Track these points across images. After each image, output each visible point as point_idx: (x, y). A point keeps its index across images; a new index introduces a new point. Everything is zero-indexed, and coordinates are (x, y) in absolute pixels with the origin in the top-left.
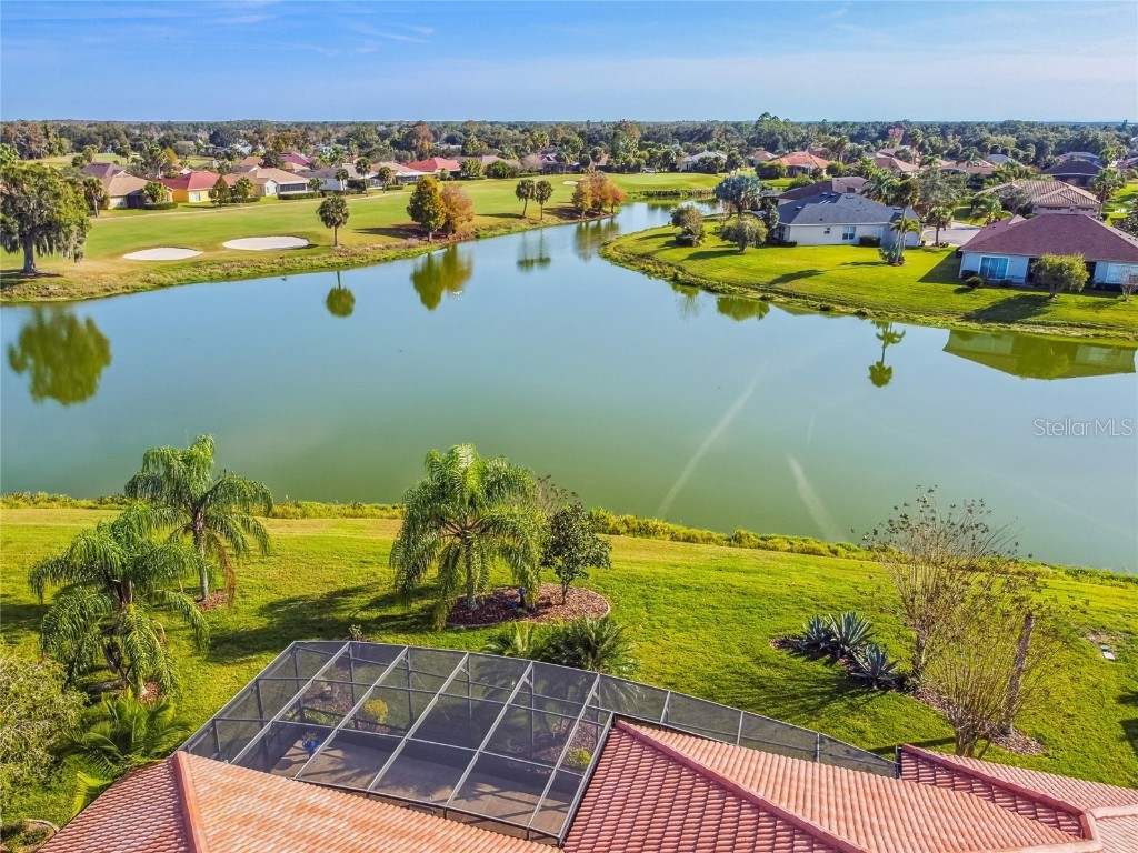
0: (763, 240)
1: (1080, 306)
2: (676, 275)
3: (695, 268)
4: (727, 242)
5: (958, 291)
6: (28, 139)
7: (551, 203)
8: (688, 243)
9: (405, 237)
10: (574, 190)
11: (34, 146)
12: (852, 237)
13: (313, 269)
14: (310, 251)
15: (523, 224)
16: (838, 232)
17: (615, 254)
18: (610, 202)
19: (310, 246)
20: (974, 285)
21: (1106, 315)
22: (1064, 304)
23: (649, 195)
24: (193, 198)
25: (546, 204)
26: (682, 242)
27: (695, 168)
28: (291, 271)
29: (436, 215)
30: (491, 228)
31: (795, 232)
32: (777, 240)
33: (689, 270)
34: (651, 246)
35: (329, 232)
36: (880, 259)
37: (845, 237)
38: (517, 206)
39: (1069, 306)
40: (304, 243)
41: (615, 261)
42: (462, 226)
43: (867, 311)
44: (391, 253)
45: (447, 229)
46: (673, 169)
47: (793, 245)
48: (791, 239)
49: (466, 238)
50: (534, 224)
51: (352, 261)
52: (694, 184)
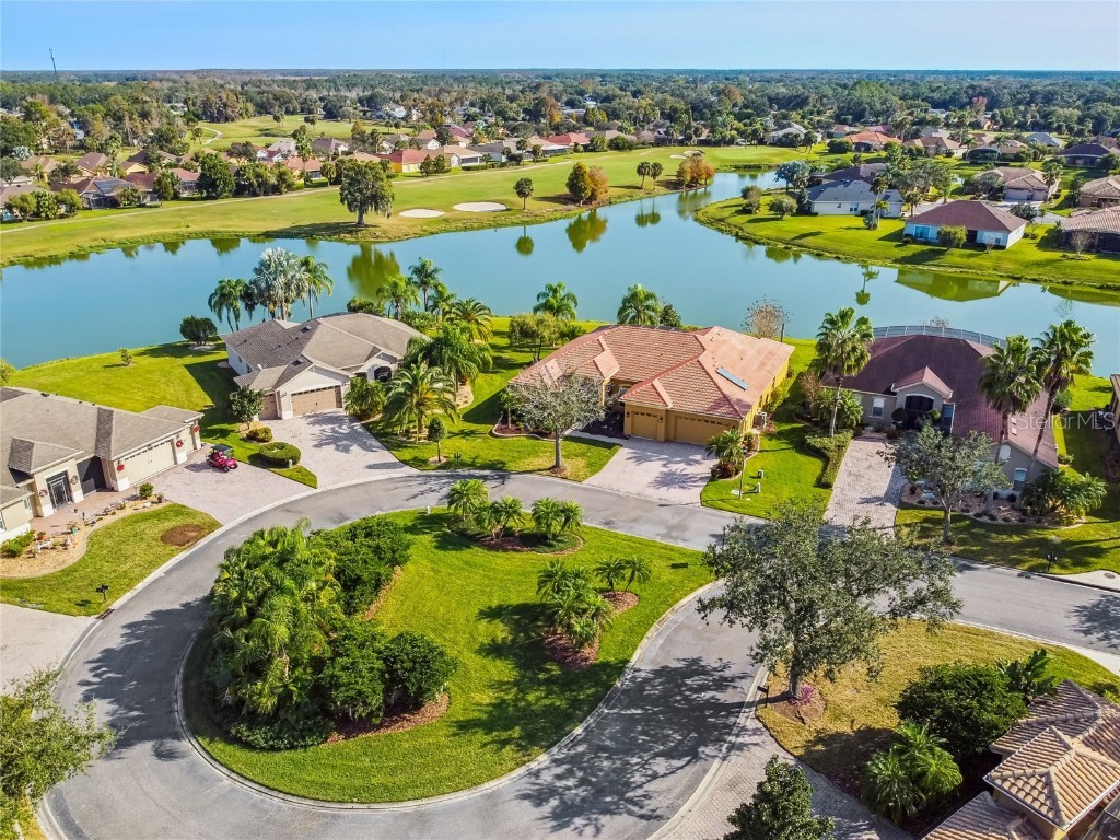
0: (795, 211)
1: (962, 256)
2: (737, 233)
3: (751, 229)
4: (772, 212)
5: (897, 246)
6: (225, 106)
7: (661, 178)
8: (749, 212)
9: (566, 204)
10: (678, 168)
11: (229, 111)
12: (856, 209)
13: (513, 224)
14: (510, 213)
15: (640, 193)
16: (847, 206)
17: (703, 218)
18: (704, 176)
19: (508, 210)
20: (906, 243)
21: (973, 261)
22: (952, 254)
23: (737, 168)
24: (405, 169)
25: (657, 179)
26: (746, 211)
27: (779, 143)
28: (499, 225)
29: (586, 189)
30: (619, 197)
31: (817, 206)
32: (804, 210)
33: (746, 230)
34: (726, 213)
35: (520, 201)
36: (863, 225)
37: (851, 210)
38: (637, 180)
39: (955, 256)
40: (504, 207)
41: (702, 223)
42: (601, 196)
43: (841, 256)
44: (558, 215)
45: (592, 198)
46: (761, 142)
47: (816, 214)
48: (815, 211)
49: (602, 204)
50: (650, 194)
51: (536, 220)
52: (774, 159)
